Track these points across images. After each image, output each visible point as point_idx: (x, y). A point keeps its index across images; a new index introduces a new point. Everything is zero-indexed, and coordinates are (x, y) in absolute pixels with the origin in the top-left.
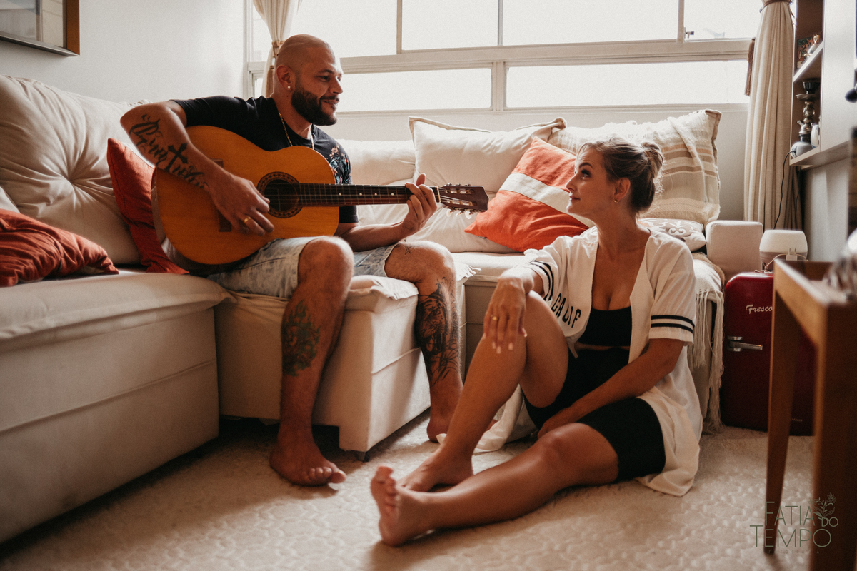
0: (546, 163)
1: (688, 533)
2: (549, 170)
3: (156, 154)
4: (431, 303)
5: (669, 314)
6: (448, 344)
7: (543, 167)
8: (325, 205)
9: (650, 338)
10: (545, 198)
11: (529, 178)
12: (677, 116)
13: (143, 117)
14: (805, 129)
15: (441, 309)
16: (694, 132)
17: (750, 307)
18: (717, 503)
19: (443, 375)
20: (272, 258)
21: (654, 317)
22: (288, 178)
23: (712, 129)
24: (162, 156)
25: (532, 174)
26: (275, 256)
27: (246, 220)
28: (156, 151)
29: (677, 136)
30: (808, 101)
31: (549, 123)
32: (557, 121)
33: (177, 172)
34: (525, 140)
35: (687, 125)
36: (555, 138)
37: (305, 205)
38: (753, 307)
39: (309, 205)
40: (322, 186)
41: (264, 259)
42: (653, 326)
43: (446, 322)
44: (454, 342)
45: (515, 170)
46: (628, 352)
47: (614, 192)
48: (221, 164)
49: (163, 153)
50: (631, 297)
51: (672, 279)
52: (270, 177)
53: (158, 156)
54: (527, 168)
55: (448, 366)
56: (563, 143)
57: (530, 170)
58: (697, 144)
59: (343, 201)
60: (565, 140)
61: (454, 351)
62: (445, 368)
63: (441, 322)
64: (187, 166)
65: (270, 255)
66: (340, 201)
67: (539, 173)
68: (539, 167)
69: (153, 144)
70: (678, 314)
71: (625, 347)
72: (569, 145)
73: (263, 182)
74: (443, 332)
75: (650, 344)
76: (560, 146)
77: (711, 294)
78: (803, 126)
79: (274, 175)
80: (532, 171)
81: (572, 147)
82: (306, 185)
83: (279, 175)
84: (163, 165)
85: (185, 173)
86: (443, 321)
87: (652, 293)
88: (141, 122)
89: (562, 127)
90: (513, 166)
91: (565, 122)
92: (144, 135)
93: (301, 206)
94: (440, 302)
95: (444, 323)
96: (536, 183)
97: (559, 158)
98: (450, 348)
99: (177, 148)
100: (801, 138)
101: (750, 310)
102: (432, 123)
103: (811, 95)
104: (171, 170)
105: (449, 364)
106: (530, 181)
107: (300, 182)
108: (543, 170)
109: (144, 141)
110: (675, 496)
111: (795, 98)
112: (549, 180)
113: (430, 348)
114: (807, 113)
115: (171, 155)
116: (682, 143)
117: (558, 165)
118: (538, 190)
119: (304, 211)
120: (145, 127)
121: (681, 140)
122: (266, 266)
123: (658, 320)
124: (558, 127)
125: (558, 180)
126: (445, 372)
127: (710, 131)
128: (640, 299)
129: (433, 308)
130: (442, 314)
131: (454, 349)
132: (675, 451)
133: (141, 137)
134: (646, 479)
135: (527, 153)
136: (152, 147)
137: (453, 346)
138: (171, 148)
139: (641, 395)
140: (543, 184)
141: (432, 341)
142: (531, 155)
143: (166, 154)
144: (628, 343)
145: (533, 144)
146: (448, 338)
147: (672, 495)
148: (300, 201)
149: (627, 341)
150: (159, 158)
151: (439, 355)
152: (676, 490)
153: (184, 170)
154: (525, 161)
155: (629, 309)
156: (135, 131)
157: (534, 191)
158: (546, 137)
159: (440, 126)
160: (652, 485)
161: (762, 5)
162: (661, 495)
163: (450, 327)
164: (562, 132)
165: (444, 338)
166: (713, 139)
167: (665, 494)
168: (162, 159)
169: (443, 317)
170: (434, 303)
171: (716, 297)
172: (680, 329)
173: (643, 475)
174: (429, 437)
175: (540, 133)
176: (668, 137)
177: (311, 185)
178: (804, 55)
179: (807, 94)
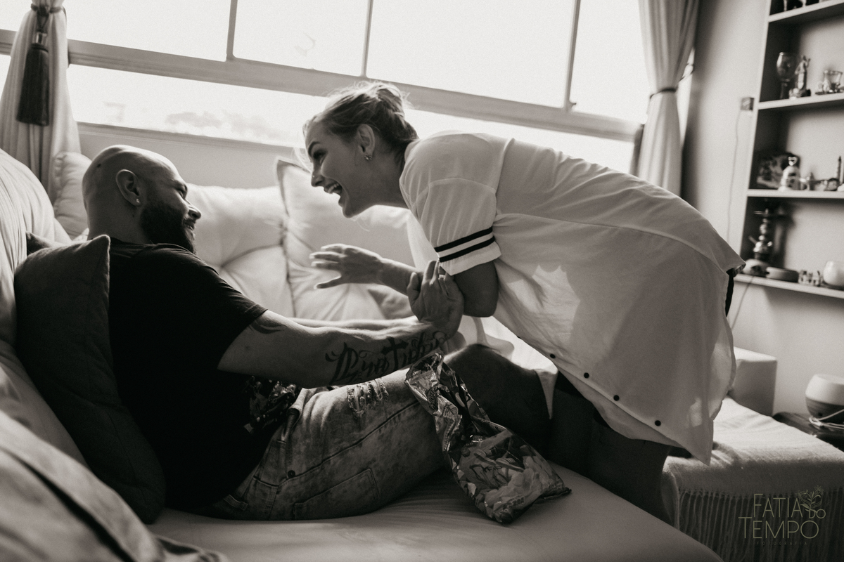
14: (761, 247)
49: (382, 363)
78: (759, 244)
85: (414, 354)
100: (757, 256)
103: (771, 214)
114: (764, 231)
178: (766, 171)
179: (767, 211)
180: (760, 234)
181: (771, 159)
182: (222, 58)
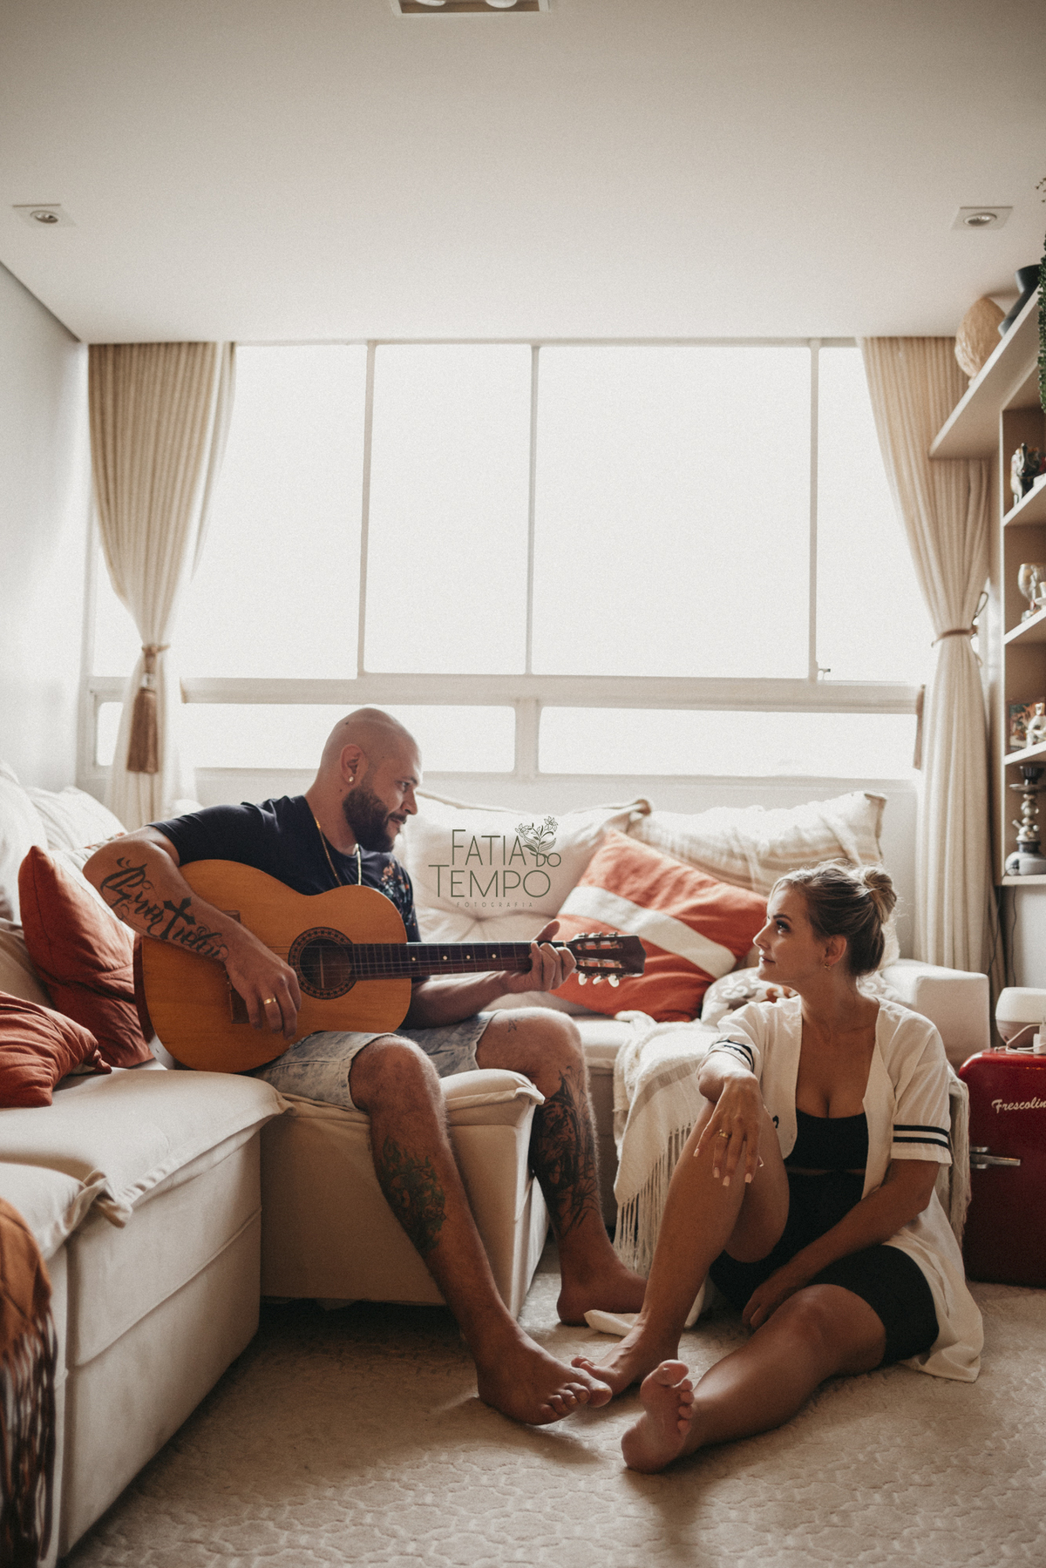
0: (636, 871)
1: (1014, 1427)
2: (643, 883)
3: (146, 913)
4: (554, 1109)
5: (921, 1123)
6: (582, 1171)
7: (632, 879)
8: (390, 977)
9: (892, 1157)
10: (642, 929)
11: (611, 896)
12: (821, 798)
13: (119, 862)
14: (1026, 833)
15: (568, 1118)
16: (853, 828)
17: (998, 1104)
18: (1025, 1388)
19: (578, 1221)
20: (306, 1059)
21: (898, 1128)
22: (336, 936)
23: (875, 822)
24: (156, 916)
25: (616, 889)
26: (313, 1057)
27: (268, 1001)
28: (146, 909)
29: (828, 834)
30: (1029, 793)
31: (629, 806)
32: (639, 802)
33: (180, 937)
34: (593, 831)
35: (840, 816)
36: (637, 830)
37: (360, 978)
38: (1001, 1103)
39: (367, 978)
40: (386, 946)
41: (293, 1059)
42: (897, 1139)
43: (578, 1140)
44: (591, 1166)
45: (583, 881)
46: (862, 1178)
47: (824, 952)
48: (238, 918)
49: (156, 912)
50: (864, 1101)
51: (921, 1073)
52: (309, 935)
53: (150, 916)
54: (607, 880)
55: (585, 1205)
56: (652, 839)
57: (613, 883)
58: (859, 846)
59: (417, 969)
60: (655, 834)
61: (591, 1181)
62: (580, 1210)
63: (570, 1139)
64: (194, 928)
65: (304, 1055)
66: (413, 969)
67: (626, 888)
68: (626, 878)
69: (142, 899)
70: (934, 1125)
71: (858, 1171)
72: (663, 842)
73: (299, 944)
74: (574, 1152)
75: (893, 1166)
76: (648, 843)
77: (953, 1086)
78: (1023, 830)
79: (316, 933)
80: (615, 882)
81: (669, 845)
82: (363, 946)
83: (323, 932)
84: (157, 930)
85: (191, 938)
86: (573, 1136)
87: (893, 1090)
88: (119, 869)
89: (646, 811)
90: (578, 874)
91: (652, 804)
92: (124, 888)
93: (353, 979)
94: (568, 1108)
95: (574, 1140)
96: (624, 904)
97: (655, 864)
98: (586, 1177)
99: (177, 904)
100: (1021, 847)
101: (998, 1107)
102: (434, 798)
103: (1033, 786)
104: (171, 935)
105: (587, 1202)
106: (613, 901)
107: (355, 942)
108: (633, 883)
109: (126, 896)
110: (966, 1382)
111: (1007, 788)
112: (645, 900)
113: (556, 1178)
114: (1027, 811)
115: (169, 915)
116: (837, 844)
117: (656, 875)
118: (629, 915)
119: (361, 987)
120: (124, 877)
121: (835, 839)
122: (295, 1070)
123: (905, 1132)
124: (640, 811)
125: (659, 899)
126: (582, 1215)
127: (872, 825)
128: (876, 1102)
129: (557, 1116)
130: (571, 1125)
131: (590, 1178)
132: (948, 1316)
133: (120, 892)
134: (916, 1360)
135: (601, 854)
136: (140, 905)
137: (591, 1174)
138: (168, 905)
139: (887, 1240)
140: (635, 906)
141: (558, 1169)
142: (609, 858)
143: (162, 912)
144: (863, 1165)
145: (608, 839)
146: (581, 1163)
147: (961, 1381)
148: (352, 972)
149: (862, 1162)
150: (152, 920)
151: (570, 1189)
152: (964, 1373)
153: (190, 933)
154: (600, 866)
155: (863, 1116)
156: (110, 884)
157: (622, 917)
158: (623, 826)
159: (446, 803)
160: (927, 1367)
161: (935, 638)
162: (947, 1382)
163: (583, 1144)
164: (647, 820)
165: (576, 1162)
166: (877, 836)
167: (951, 1380)
168: (156, 920)
169: (572, 1129)
170: (558, 1110)
171: (960, 1091)
172: (937, 1146)
173: (910, 1355)
174: (561, 1317)
175: (616, 821)
176: (815, 833)
177: (371, 947)
178: (1019, 728)
179: (1027, 782)
180: (1023, 817)
181: (1024, 710)
182: (352, 674)
